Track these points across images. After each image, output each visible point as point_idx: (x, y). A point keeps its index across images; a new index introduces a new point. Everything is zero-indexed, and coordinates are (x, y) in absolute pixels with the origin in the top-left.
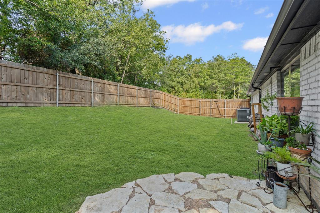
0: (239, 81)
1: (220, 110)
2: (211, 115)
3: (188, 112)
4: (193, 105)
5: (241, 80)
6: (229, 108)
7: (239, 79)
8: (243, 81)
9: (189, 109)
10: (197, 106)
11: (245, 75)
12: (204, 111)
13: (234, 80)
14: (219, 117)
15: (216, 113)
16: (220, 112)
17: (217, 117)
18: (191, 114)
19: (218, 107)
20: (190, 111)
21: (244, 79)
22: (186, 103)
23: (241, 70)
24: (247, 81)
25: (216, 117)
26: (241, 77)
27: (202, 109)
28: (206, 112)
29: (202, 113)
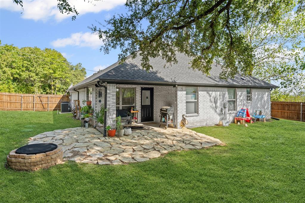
0: (57, 77)
1: (44, 105)
2: (34, 109)
3: (5, 107)
4: (12, 100)
5: (59, 75)
6: (52, 103)
7: (57, 74)
8: (60, 76)
9: (7, 104)
10: (17, 100)
11: (62, 71)
12: (27, 105)
13: (52, 75)
14: (43, 110)
15: (39, 107)
16: (44, 106)
17: (41, 110)
18: (10, 110)
19: (41, 102)
20: (8, 107)
21: (61, 75)
22: (3, 98)
23: (59, 67)
24: (63, 76)
25: (39, 110)
26: (59, 73)
27: (23, 104)
28: (29, 107)
29: (24, 108)
